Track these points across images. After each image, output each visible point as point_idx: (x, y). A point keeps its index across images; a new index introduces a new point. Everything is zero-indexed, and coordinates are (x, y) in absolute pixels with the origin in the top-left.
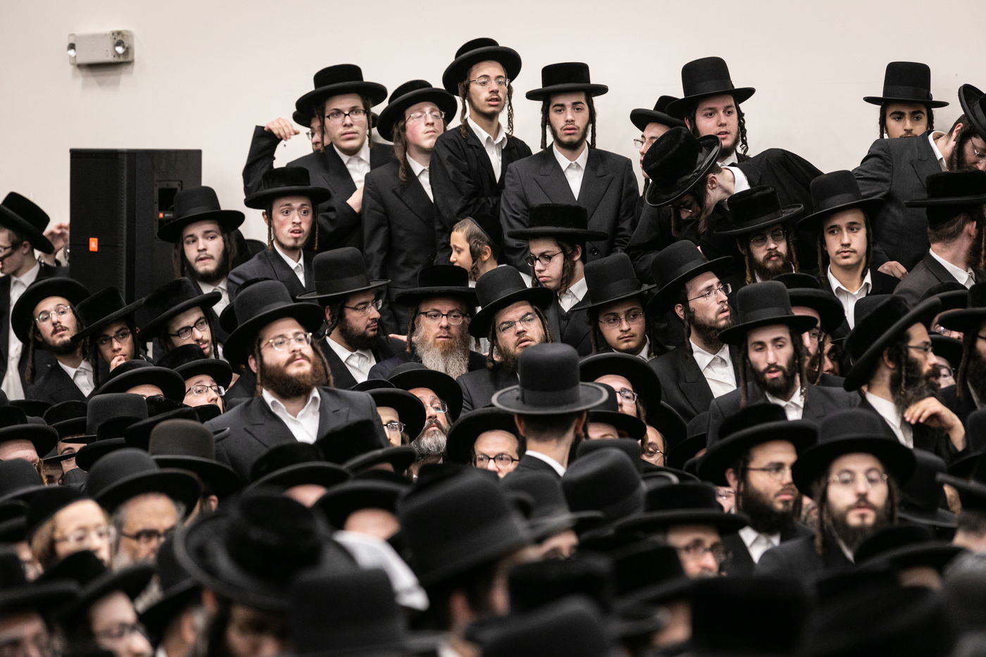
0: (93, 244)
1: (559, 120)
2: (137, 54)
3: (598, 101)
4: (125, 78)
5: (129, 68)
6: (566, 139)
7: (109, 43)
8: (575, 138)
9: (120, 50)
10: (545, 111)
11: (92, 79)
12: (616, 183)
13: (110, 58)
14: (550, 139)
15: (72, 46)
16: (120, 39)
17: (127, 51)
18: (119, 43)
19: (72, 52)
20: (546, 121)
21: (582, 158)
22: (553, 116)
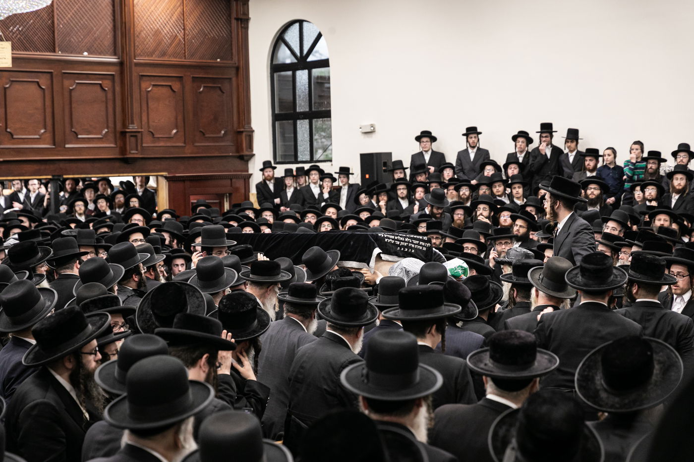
0: (367, 176)
1: (471, 141)
2: (377, 129)
3: (480, 136)
4: (374, 135)
5: (374, 133)
6: (472, 145)
7: (370, 127)
8: (475, 145)
9: (372, 128)
10: (467, 138)
11: (366, 136)
12: (483, 156)
13: (370, 131)
14: (468, 145)
15: (361, 128)
16: (372, 126)
17: (374, 129)
18: (372, 127)
19: (361, 130)
20: (467, 141)
21: (475, 150)
22: (469, 139)
